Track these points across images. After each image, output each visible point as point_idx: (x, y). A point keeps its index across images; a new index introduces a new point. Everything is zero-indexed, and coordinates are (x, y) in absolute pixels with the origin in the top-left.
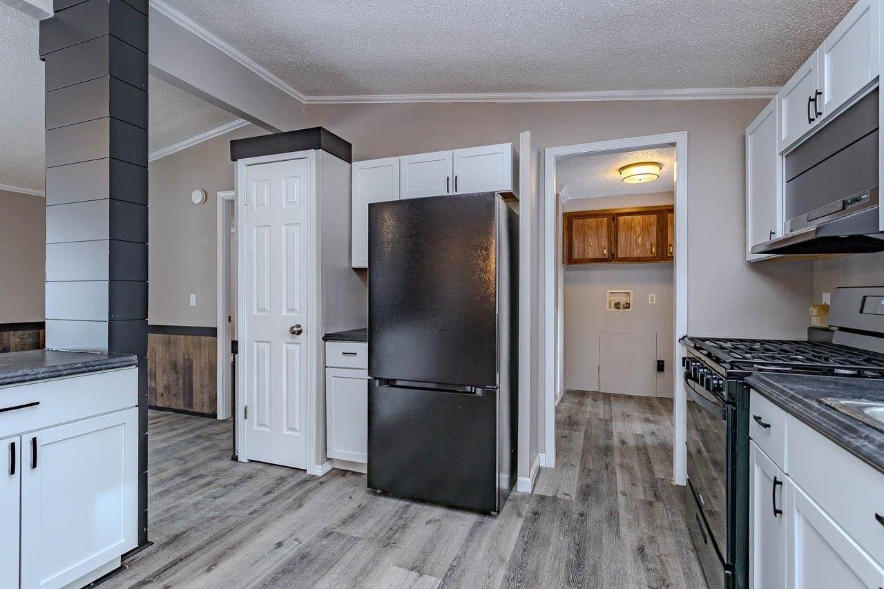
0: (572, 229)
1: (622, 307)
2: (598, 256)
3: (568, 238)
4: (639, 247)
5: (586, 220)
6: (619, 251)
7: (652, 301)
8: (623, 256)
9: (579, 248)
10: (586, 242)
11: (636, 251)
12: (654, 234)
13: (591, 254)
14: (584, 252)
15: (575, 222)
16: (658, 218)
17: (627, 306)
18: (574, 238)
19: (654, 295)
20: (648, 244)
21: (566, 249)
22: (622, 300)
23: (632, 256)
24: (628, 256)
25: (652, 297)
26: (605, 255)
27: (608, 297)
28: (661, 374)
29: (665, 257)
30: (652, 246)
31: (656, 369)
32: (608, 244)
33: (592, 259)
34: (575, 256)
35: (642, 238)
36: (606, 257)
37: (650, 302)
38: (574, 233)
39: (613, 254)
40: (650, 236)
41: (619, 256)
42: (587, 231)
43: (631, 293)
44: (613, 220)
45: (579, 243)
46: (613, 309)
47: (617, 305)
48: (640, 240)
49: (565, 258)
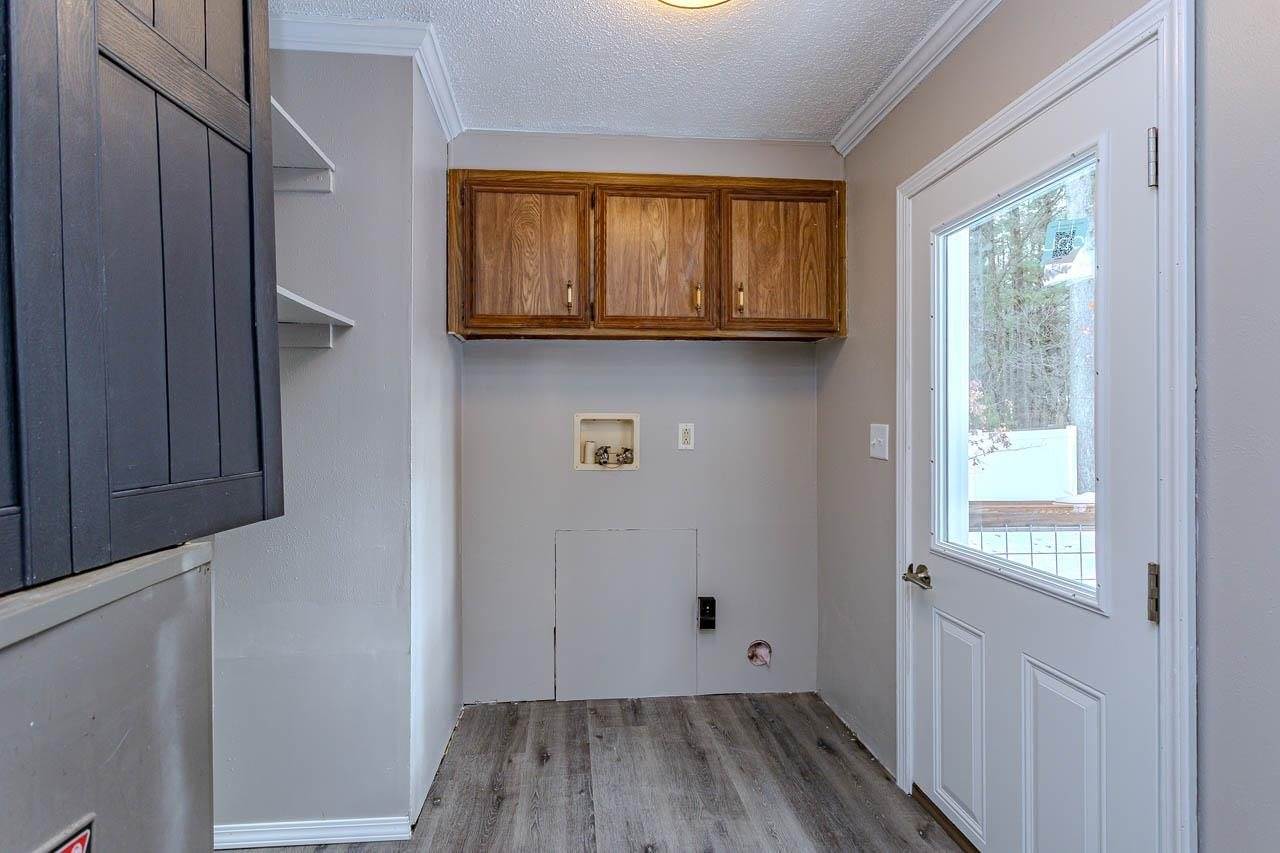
0: (472, 224)
1: (612, 458)
2: (549, 308)
3: (463, 253)
4: (662, 288)
5: (517, 198)
6: (608, 296)
7: (686, 441)
8: (618, 312)
9: (495, 281)
10: (516, 261)
11: (652, 301)
12: (699, 252)
13: (532, 301)
14: (511, 299)
15: (483, 200)
16: (708, 208)
17: (626, 456)
18: (481, 248)
19: (691, 426)
20: (683, 280)
21: (456, 281)
22: (614, 439)
23: (643, 314)
24: (632, 313)
25: (686, 431)
26: (569, 306)
27: (579, 434)
28: (708, 633)
29: (725, 319)
30: (694, 288)
31: (696, 623)
32: (579, 277)
33: (536, 317)
34: (484, 306)
35: (669, 260)
36: (574, 312)
37: (682, 446)
38: (480, 235)
39: (592, 307)
40: (688, 257)
41: (610, 312)
42: (519, 232)
43: (637, 420)
44: (593, 205)
45: (496, 268)
46: (591, 465)
47: (601, 456)
48: (662, 269)
49: (453, 308)
